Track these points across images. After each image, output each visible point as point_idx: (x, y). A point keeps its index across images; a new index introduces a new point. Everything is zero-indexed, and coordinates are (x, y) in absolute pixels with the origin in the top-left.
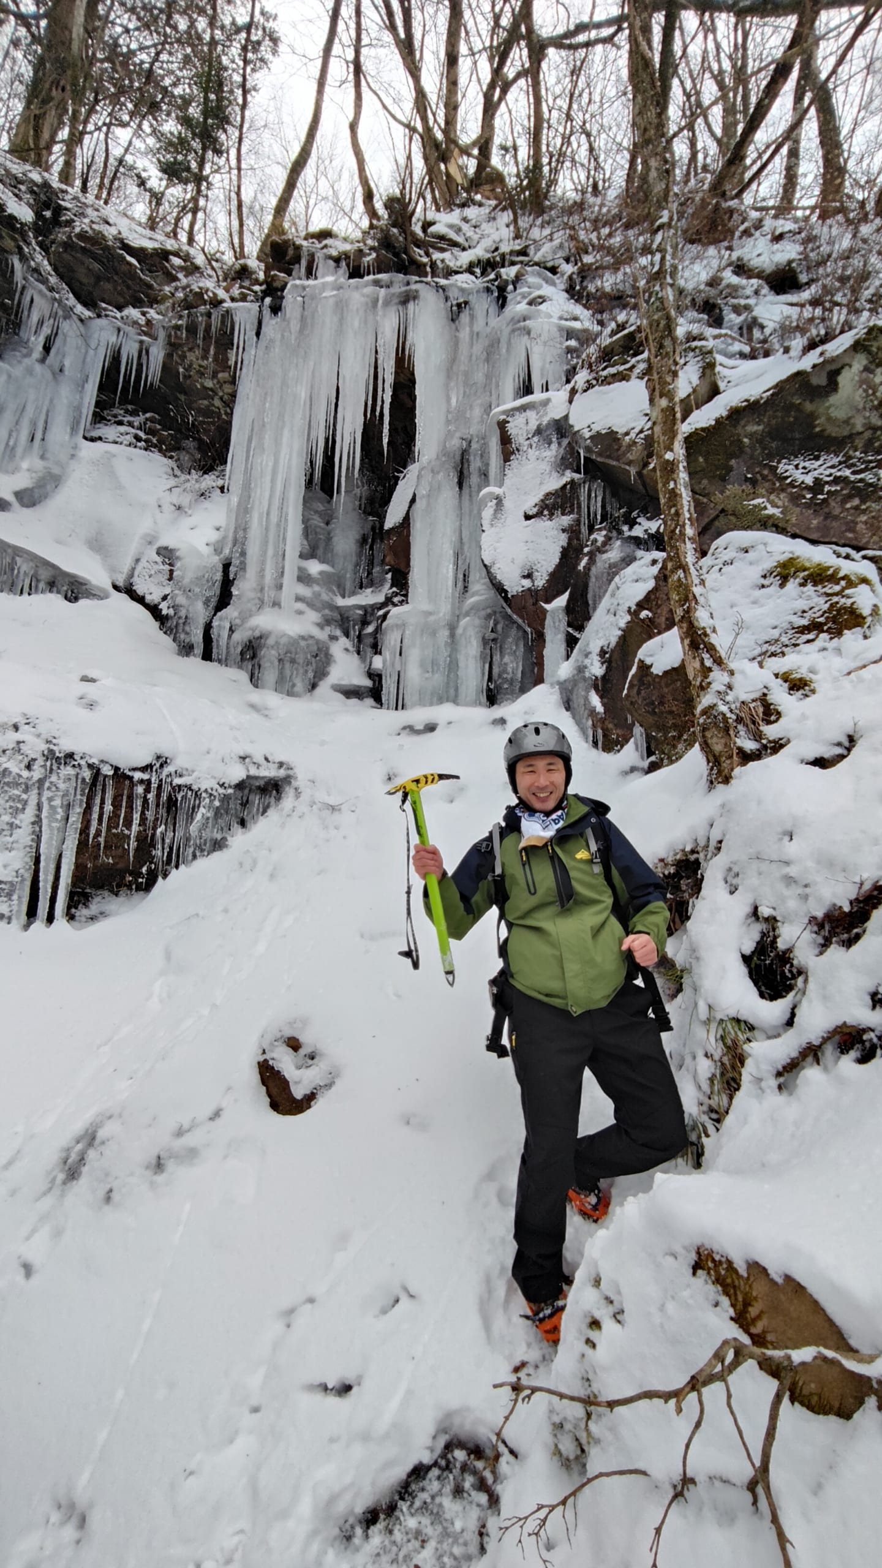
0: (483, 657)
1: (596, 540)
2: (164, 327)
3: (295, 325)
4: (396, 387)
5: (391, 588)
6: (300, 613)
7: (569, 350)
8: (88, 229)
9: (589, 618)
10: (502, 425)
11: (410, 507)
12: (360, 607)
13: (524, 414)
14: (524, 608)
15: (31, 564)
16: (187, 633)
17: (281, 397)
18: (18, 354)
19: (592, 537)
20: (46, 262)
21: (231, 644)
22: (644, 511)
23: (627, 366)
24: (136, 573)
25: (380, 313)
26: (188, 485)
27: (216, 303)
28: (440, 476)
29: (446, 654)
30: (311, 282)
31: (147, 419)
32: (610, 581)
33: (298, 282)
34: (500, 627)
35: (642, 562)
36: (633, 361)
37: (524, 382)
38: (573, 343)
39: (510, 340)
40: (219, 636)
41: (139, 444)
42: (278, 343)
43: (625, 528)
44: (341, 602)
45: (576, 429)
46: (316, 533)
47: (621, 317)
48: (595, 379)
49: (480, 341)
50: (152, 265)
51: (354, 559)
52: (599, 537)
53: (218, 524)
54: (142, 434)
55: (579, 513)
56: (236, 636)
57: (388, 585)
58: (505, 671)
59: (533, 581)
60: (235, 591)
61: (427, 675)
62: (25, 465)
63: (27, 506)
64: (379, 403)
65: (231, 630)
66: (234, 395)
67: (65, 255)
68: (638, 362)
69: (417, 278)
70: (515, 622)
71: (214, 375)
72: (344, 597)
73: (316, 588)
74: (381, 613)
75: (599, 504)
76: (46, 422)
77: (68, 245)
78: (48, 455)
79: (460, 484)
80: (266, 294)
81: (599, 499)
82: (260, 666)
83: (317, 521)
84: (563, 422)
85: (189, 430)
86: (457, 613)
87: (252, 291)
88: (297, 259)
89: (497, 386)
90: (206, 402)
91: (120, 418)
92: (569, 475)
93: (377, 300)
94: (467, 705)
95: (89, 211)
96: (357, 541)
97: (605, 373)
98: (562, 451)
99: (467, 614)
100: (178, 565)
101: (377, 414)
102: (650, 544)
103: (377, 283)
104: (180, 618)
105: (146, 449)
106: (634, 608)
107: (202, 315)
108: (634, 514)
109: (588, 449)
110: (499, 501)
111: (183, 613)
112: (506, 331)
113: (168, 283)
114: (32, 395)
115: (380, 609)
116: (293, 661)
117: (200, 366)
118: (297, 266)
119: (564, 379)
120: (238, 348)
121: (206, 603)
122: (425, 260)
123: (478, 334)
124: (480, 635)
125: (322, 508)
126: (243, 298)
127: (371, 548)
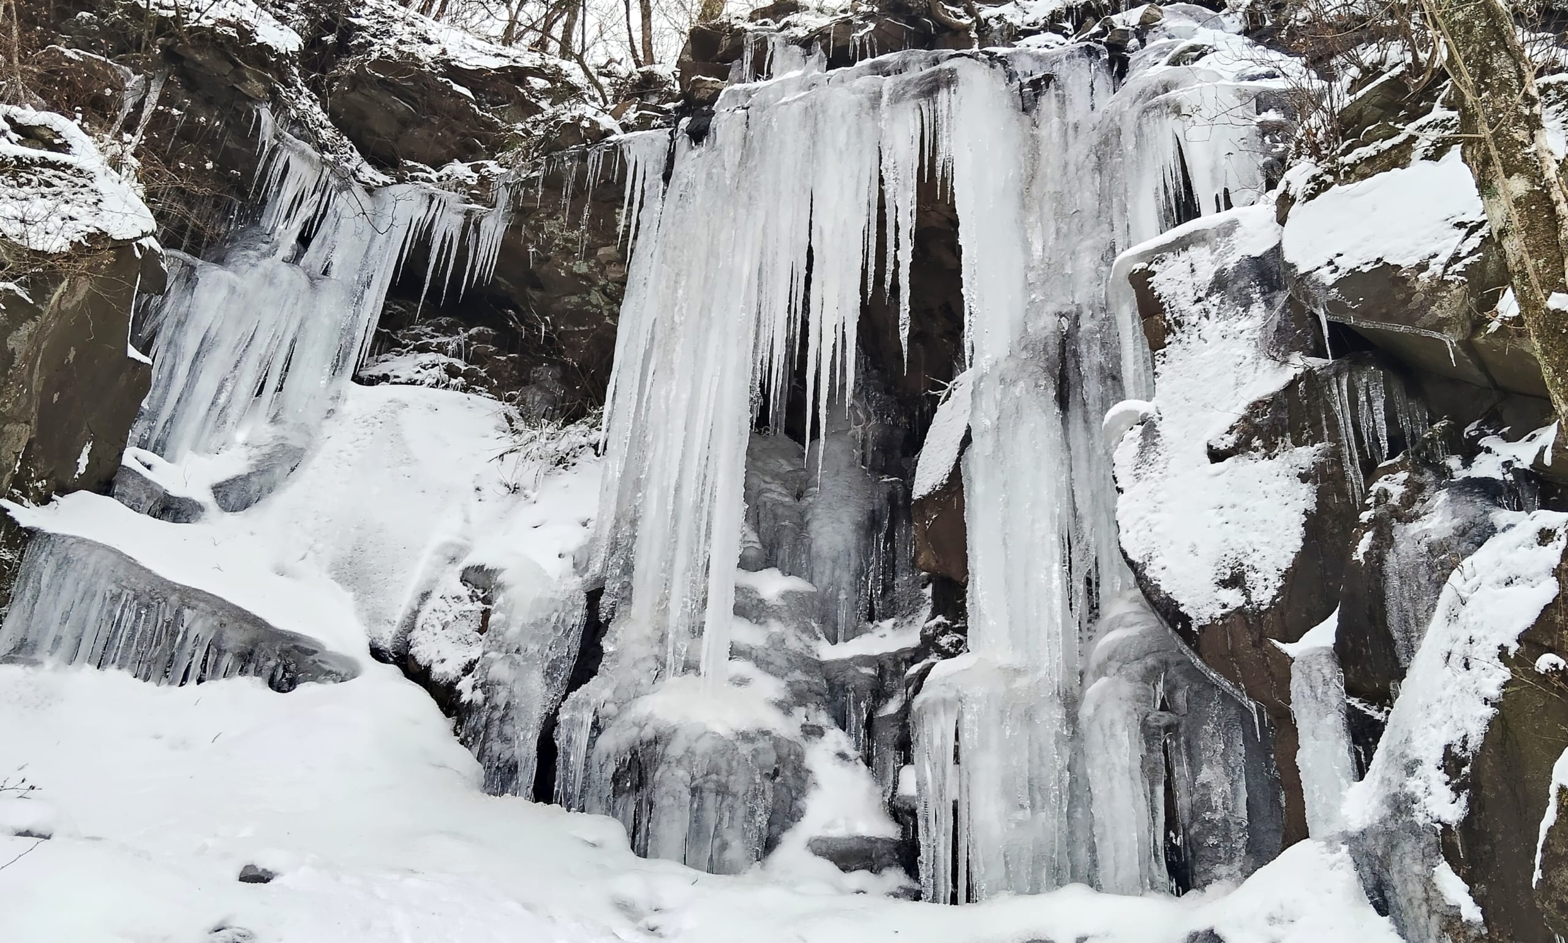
0: (1148, 769)
1: (1386, 494)
2: (507, 185)
3: (731, 154)
4: (921, 237)
5: (933, 617)
6: (742, 682)
7: (1266, 129)
8: (392, 53)
9: (1401, 674)
10: (1140, 281)
11: (961, 453)
12: (868, 660)
13: (1184, 256)
14: (1232, 653)
15: (213, 621)
16: (507, 740)
17: (706, 278)
18: (251, 253)
19: (1375, 488)
20: (317, 109)
21: (595, 758)
22: (1493, 421)
23: (1397, 140)
24: (420, 622)
25: (886, 115)
26: (533, 446)
27: (599, 135)
28: (1019, 389)
29: (1061, 762)
30: (761, 84)
31: (471, 337)
32: (1439, 585)
33: (738, 87)
34: (1180, 698)
35: (1512, 536)
36: (1411, 128)
37: (1177, 198)
38: (1272, 116)
39: (1140, 126)
40: (569, 740)
41: (453, 381)
42: (700, 188)
43: (1454, 462)
44: (827, 652)
45: (1302, 270)
46: (775, 517)
47: (1369, 55)
48: (1329, 172)
49: (1081, 137)
50: (497, 94)
51: (854, 563)
52: (1394, 486)
53: (585, 516)
54: (460, 364)
55: (1335, 436)
56: (606, 742)
57: (926, 611)
58: (1205, 804)
59: (1246, 593)
60: (607, 645)
61: (1020, 815)
62: (241, 436)
63: (234, 510)
64: (890, 266)
65: (597, 728)
66: (623, 282)
67: (352, 96)
68: (1421, 128)
69: (953, 52)
70: (1213, 686)
71: (590, 252)
72: (834, 641)
73: (776, 627)
74: (914, 669)
75: (1380, 417)
76: (289, 360)
77: (357, 81)
78: (285, 416)
79: (1063, 401)
80: (682, 112)
81: (1379, 404)
82: (651, 804)
83: (777, 493)
84: (1270, 262)
85: (541, 349)
86: (1079, 667)
87: (661, 111)
88: (737, 52)
89: (1124, 210)
90: (575, 299)
91: (425, 340)
92: (1298, 363)
93: (880, 95)
94: (1121, 890)
95: (397, 27)
96: (859, 526)
97: (1350, 159)
98: (1276, 316)
99: (1101, 671)
100: (499, 600)
101: (887, 286)
102: (1525, 494)
103: (879, 69)
104: (495, 708)
105: (465, 390)
106: (1513, 648)
107: (571, 159)
108: (1471, 429)
109: (1333, 306)
110: (1149, 427)
111: (501, 698)
112: (1132, 113)
113: (523, 119)
114: (268, 317)
115: (913, 661)
116: (722, 791)
117: (567, 240)
118: (737, 62)
119: (1262, 181)
120: (631, 203)
121: (550, 674)
122: (966, 21)
123: (1076, 127)
124: (1135, 720)
125: (787, 467)
126: (644, 124)
127: (890, 537)
